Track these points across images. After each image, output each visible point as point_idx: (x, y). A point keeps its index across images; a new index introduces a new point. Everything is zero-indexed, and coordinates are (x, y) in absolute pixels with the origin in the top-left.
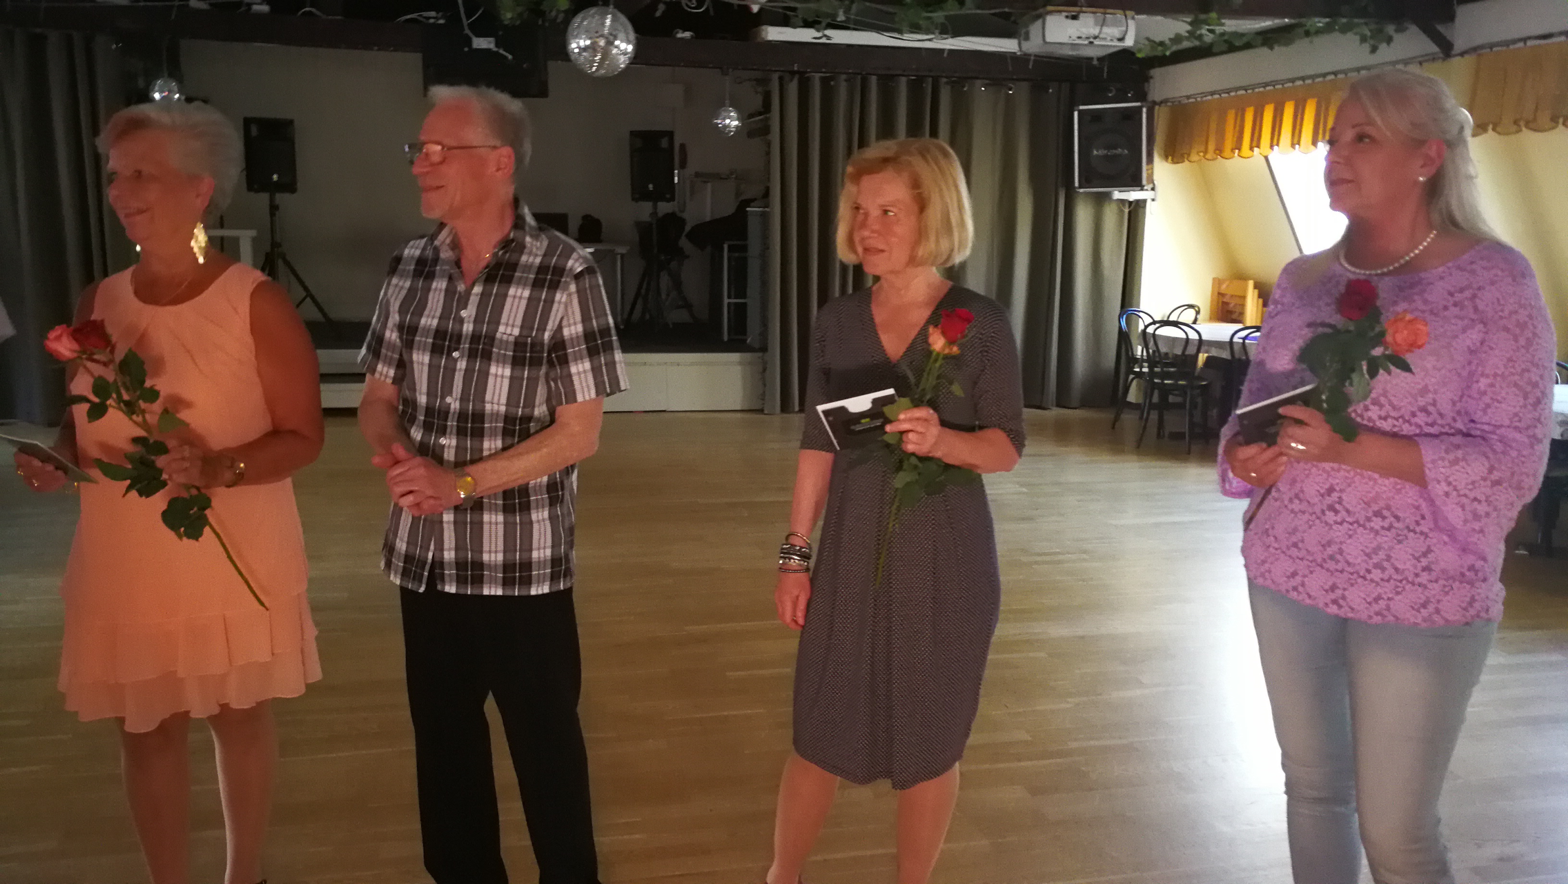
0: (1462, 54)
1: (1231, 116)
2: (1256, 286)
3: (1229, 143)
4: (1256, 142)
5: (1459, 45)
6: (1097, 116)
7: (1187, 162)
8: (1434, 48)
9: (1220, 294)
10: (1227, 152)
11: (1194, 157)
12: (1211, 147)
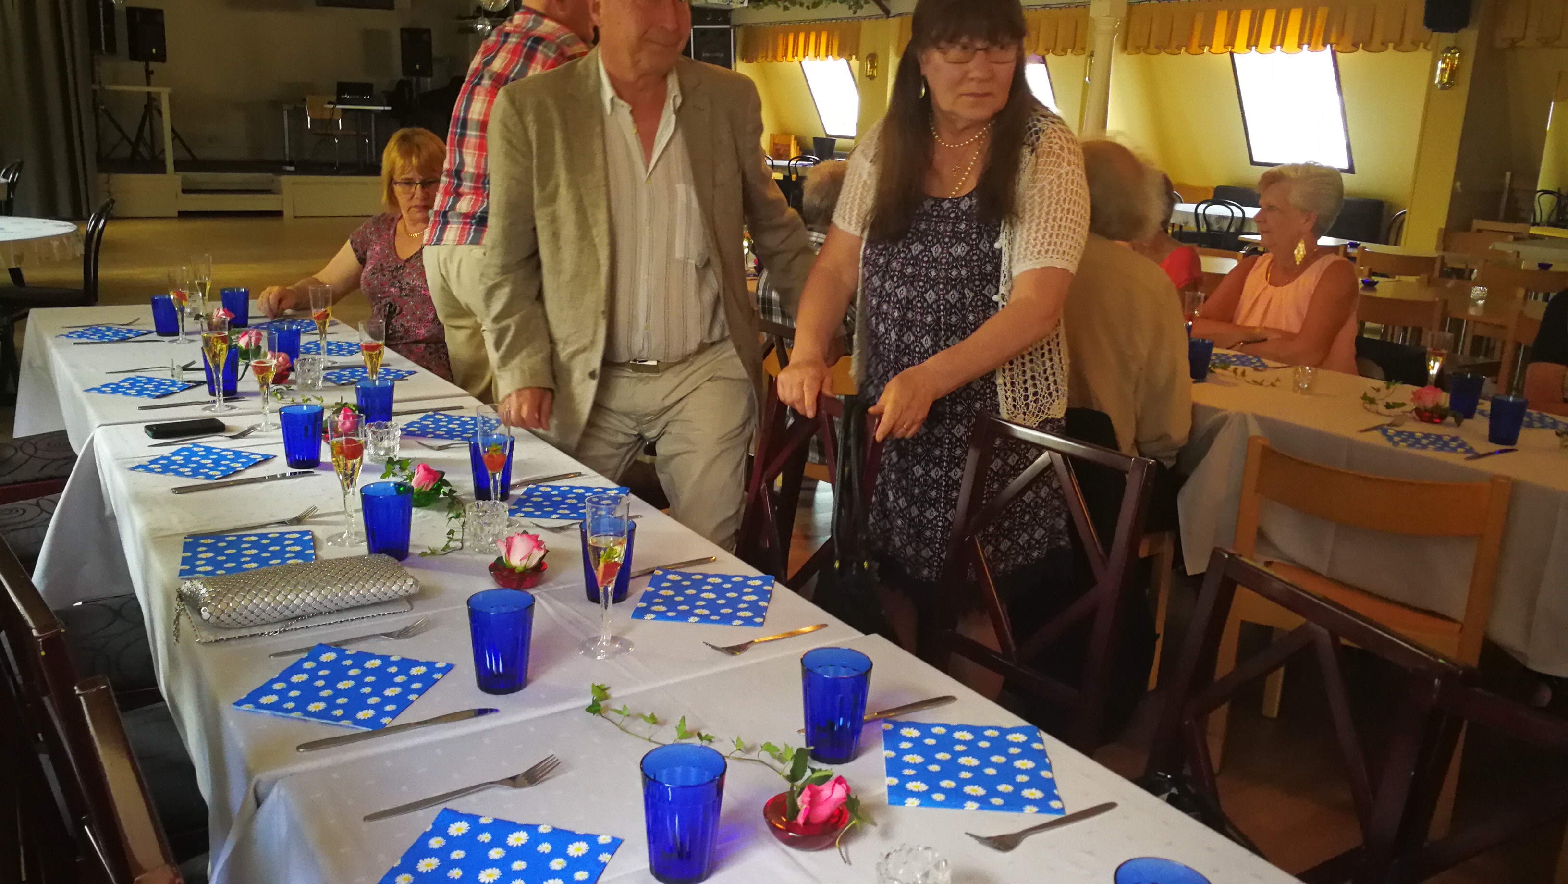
0: (894, 17)
1: (781, 36)
2: (796, 139)
3: (780, 52)
4: (795, 54)
5: (893, 12)
6: (704, 32)
7: (755, 63)
8: (881, 12)
9: (775, 144)
10: (779, 58)
11: (760, 60)
12: (770, 54)
